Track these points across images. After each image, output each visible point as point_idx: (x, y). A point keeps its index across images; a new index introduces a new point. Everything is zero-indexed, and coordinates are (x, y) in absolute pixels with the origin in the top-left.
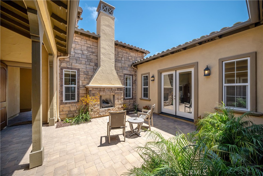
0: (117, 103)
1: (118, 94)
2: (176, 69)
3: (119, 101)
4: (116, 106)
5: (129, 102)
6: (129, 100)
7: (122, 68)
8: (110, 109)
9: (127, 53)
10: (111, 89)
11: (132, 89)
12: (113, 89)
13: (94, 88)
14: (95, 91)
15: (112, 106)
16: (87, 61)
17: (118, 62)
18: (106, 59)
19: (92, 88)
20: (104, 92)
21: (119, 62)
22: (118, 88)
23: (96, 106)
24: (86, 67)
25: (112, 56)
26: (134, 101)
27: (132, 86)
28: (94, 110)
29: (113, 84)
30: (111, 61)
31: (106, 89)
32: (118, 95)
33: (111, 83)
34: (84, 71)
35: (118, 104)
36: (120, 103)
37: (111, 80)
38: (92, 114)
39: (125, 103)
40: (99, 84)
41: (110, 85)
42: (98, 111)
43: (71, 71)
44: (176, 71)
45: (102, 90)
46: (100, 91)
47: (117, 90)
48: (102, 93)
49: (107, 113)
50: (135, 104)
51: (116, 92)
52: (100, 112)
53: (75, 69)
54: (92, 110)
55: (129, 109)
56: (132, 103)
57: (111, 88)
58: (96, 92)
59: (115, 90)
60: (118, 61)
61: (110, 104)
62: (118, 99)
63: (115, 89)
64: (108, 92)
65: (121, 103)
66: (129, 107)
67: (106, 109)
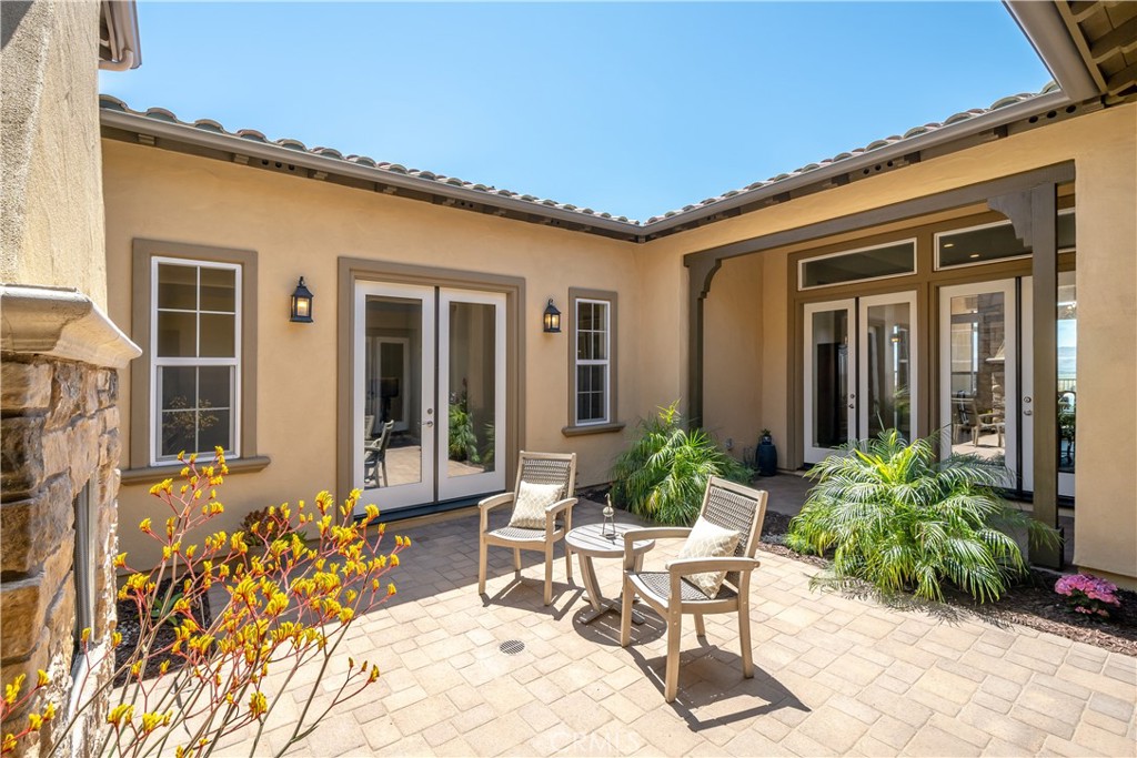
2: (438, 282)
44: (437, 289)
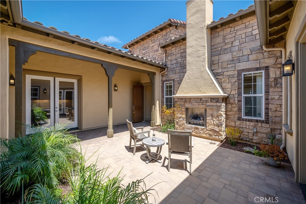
0: (211, 122)
1: (210, 107)
3: (214, 119)
4: (208, 127)
5: (255, 126)
6: (252, 124)
7: (233, 60)
8: (198, 128)
9: (246, 27)
10: (200, 100)
11: (267, 99)
12: (203, 99)
13: (179, 99)
14: (180, 101)
15: (203, 125)
16: (181, 69)
17: (224, 53)
18: (193, 59)
19: (177, 98)
20: (190, 103)
21: (226, 52)
22: (211, 99)
23: (181, 119)
24: (180, 76)
25: (202, 52)
26: (272, 130)
27: (267, 92)
28: (179, 123)
29: (204, 92)
30: (201, 59)
31: (193, 100)
32: (211, 109)
33: (200, 91)
34: (178, 80)
35: (213, 123)
36: (215, 123)
37: (200, 86)
38: (178, 128)
39: (241, 126)
40: (185, 93)
41: (199, 94)
42: (183, 126)
43: (169, 83)
45: (187, 100)
46: (186, 102)
47: (210, 101)
48: (188, 105)
49: (194, 133)
50: (278, 137)
51: (208, 104)
52: (185, 128)
53: (171, 80)
54: (177, 122)
55: (254, 141)
56: (266, 131)
57: (201, 98)
58: (181, 103)
59: (207, 101)
60: (224, 51)
61: (201, 122)
62: (212, 116)
63: (208, 99)
64: (195, 103)
65: (218, 124)
66: (255, 138)
67: (193, 126)
